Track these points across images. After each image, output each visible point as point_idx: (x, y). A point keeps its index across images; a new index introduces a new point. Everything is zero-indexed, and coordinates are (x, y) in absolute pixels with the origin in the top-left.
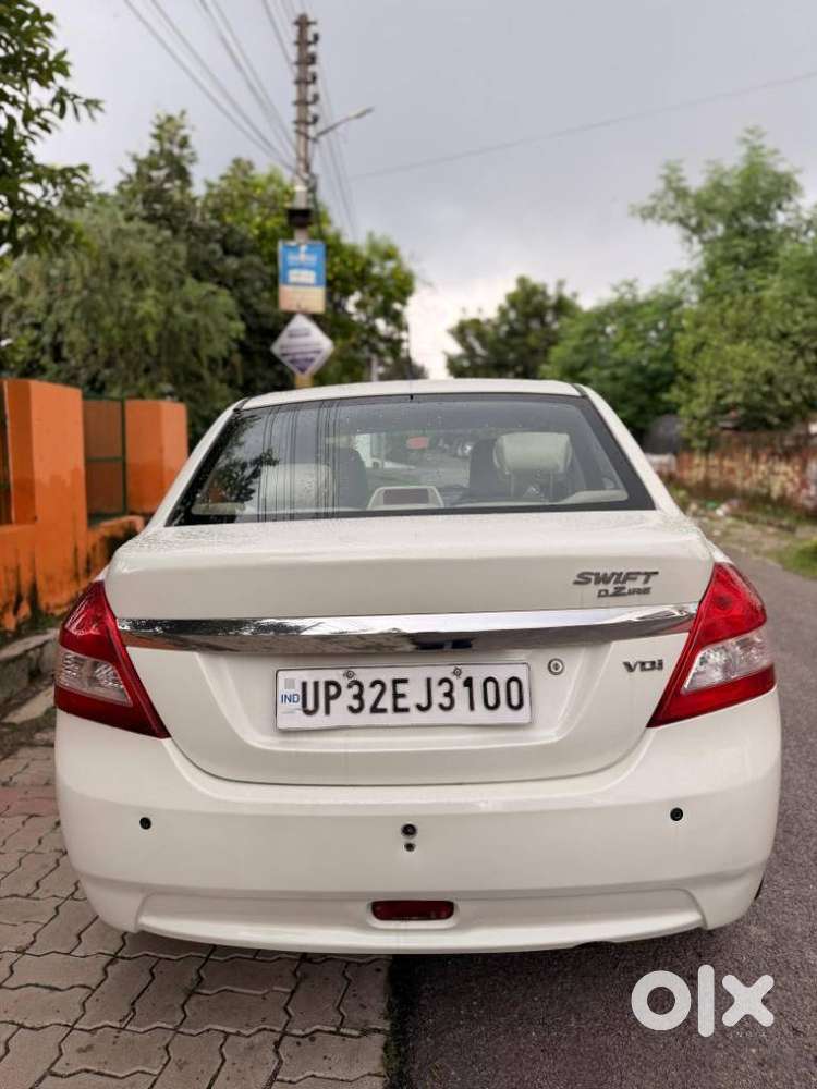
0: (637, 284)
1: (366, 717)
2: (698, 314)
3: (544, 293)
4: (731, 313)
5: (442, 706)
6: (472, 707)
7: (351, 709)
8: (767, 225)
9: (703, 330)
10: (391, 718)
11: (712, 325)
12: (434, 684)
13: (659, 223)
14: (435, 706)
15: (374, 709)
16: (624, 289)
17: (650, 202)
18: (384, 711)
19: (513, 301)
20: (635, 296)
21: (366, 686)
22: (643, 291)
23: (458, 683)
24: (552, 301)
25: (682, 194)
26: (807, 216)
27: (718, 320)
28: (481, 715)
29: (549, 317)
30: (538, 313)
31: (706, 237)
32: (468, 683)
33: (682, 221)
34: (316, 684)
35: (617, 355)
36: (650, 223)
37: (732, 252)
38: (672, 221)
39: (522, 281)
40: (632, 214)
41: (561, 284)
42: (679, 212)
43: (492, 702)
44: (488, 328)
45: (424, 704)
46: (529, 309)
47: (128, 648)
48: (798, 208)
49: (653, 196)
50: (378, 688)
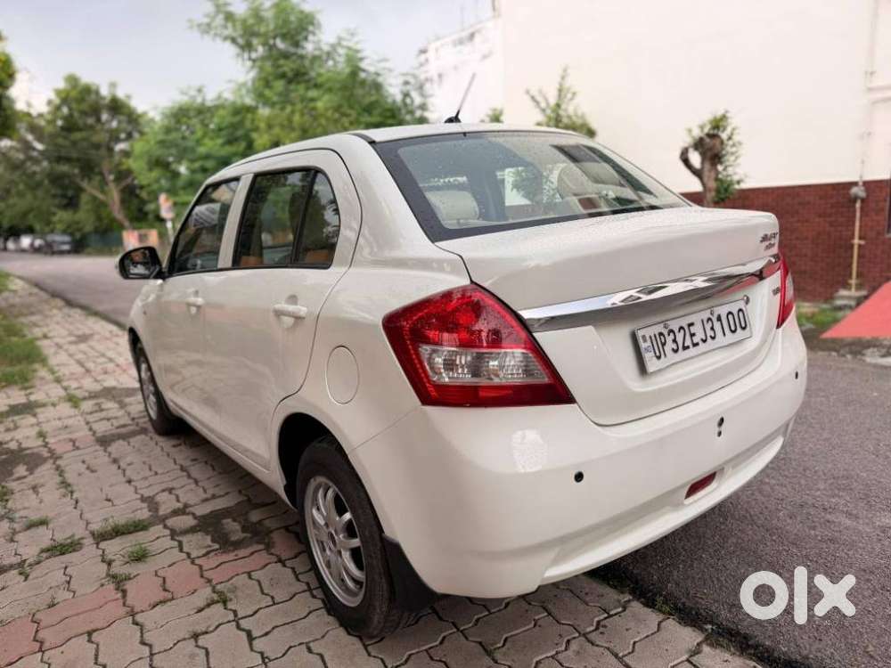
0: (205, 90)
1: (682, 354)
2: (269, 118)
3: (97, 93)
4: (297, 118)
5: (711, 337)
6: (724, 334)
7: (673, 349)
8: (300, 51)
9: (277, 130)
10: (692, 351)
11: (282, 126)
12: (705, 322)
13: (214, 40)
14: (709, 338)
15: (685, 348)
16: (193, 93)
17: (206, 20)
18: (688, 347)
19: (65, 98)
20: (204, 100)
21: (676, 331)
22: (210, 97)
23: (714, 319)
24: (107, 101)
25: (229, 17)
26: (326, 48)
27: (285, 123)
28: (730, 338)
29: (105, 116)
30: (95, 111)
31: (254, 55)
32: (719, 319)
33: (234, 40)
34: (655, 336)
35: (202, 150)
36: (207, 38)
37: (281, 70)
38: (225, 38)
39: (72, 80)
40: (191, 27)
41: (113, 85)
42: (229, 31)
43: (733, 328)
44: (42, 123)
45: (704, 338)
46: (84, 107)
47: (535, 334)
48: (319, 41)
49: (207, 15)
50: (682, 331)
